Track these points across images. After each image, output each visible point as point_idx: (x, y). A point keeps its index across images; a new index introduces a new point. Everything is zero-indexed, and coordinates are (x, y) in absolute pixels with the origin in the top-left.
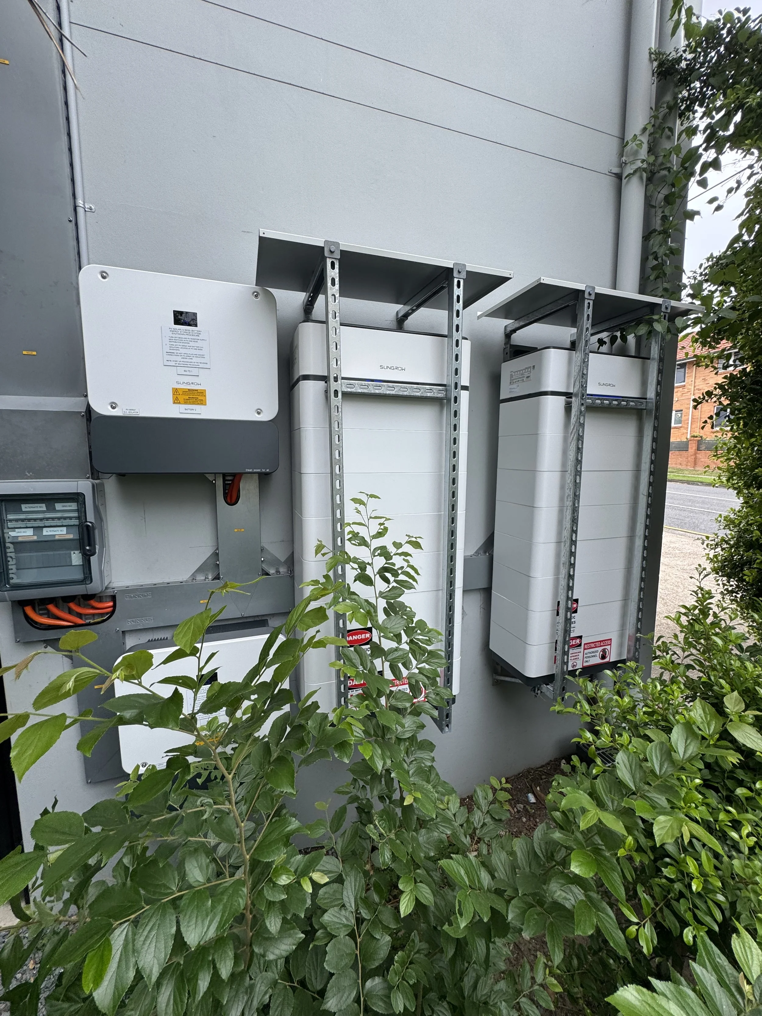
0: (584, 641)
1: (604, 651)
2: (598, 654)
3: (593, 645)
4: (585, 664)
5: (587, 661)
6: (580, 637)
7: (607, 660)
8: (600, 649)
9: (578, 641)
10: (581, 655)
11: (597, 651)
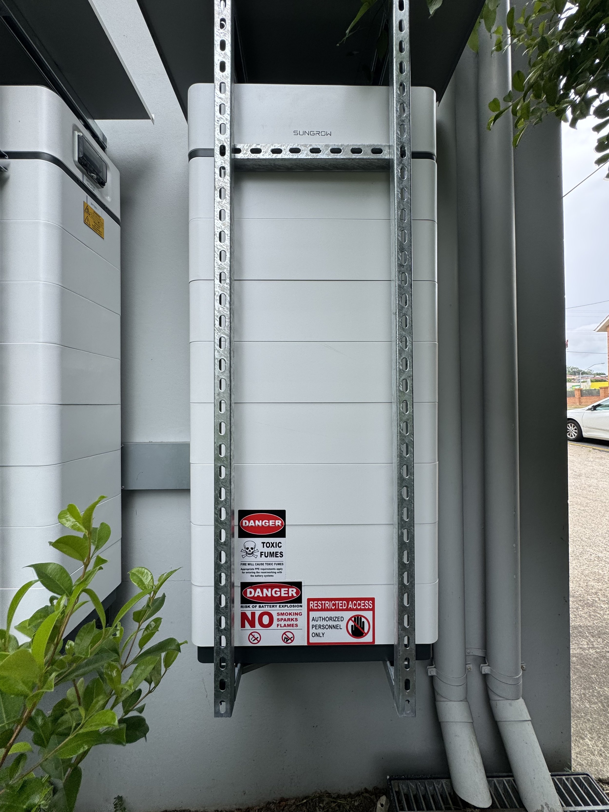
0: (306, 594)
1: (357, 620)
2: (343, 624)
3: (328, 604)
4: (313, 640)
5: (317, 635)
6: (298, 585)
7: (367, 639)
8: (348, 615)
9: (293, 592)
10: (302, 621)
11: (342, 619)
